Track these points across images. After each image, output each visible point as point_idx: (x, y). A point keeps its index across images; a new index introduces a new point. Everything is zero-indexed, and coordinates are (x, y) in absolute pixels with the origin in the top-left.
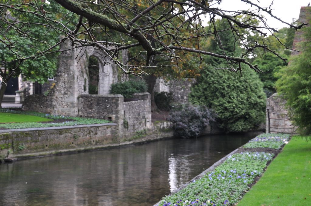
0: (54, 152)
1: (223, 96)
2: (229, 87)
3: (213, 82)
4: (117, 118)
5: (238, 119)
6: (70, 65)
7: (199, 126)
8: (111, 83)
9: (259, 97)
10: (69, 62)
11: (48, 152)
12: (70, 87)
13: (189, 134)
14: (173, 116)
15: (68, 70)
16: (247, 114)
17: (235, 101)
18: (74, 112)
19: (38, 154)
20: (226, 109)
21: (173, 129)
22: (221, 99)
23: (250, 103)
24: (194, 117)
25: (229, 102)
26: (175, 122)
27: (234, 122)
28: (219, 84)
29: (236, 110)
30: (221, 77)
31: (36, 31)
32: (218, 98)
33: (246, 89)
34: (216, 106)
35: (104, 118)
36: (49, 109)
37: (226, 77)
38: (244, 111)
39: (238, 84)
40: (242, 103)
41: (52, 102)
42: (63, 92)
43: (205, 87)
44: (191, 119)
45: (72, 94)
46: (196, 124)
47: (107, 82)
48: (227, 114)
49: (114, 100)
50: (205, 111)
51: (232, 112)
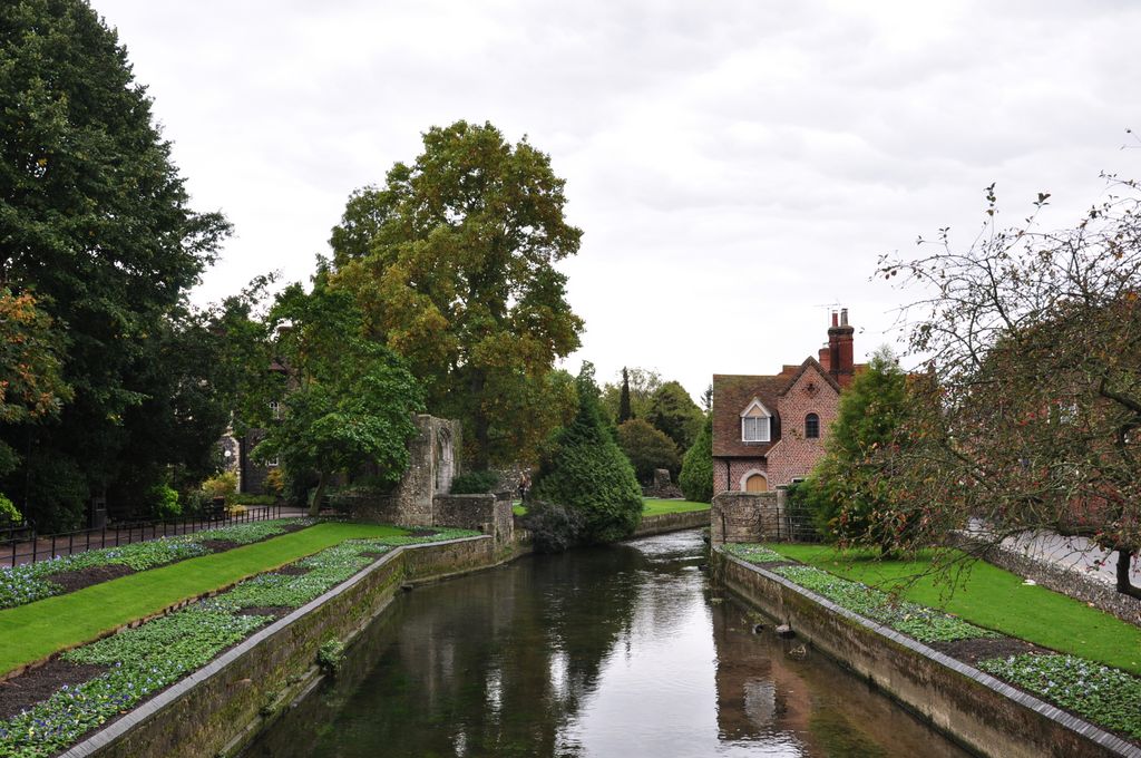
0: (438, 576)
1: (590, 491)
2: (597, 478)
3: (574, 470)
4: (491, 527)
5: (609, 524)
6: (425, 454)
7: (566, 536)
8: (451, 475)
9: (634, 491)
10: (422, 448)
11: (433, 578)
12: (425, 485)
13: (554, 547)
14: (534, 522)
15: (420, 460)
16: (622, 516)
17: (606, 497)
18: (428, 520)
19: (425, 580)
20: (594, 509)
21: (533, 541)
22: (586, 495)
23: (626, 501)
24: (561, 523)
25: (598, 500)
26: (535, 530)
27: (603, 529)
28: (584, 473)
29: (609, 511)
30: (586, 464)
31: (394, 408)
32: (582, 495)
33: (618, 482)
34: (580, 506)
35: (472, 528)
36: (392, 517)
37: (593, 463)
38: (618, 512)
39: (609, 474)
40: (616, 501)
41: (396, 505)
42: (413, 492)
43: (562, 478)
44: (556, 526)
45: (427, 494)
46: (563, 533)
47: (446, 475)
48: (596, 517)
49: (486, 503)
50: (572, 514)
51: (602, 514)
